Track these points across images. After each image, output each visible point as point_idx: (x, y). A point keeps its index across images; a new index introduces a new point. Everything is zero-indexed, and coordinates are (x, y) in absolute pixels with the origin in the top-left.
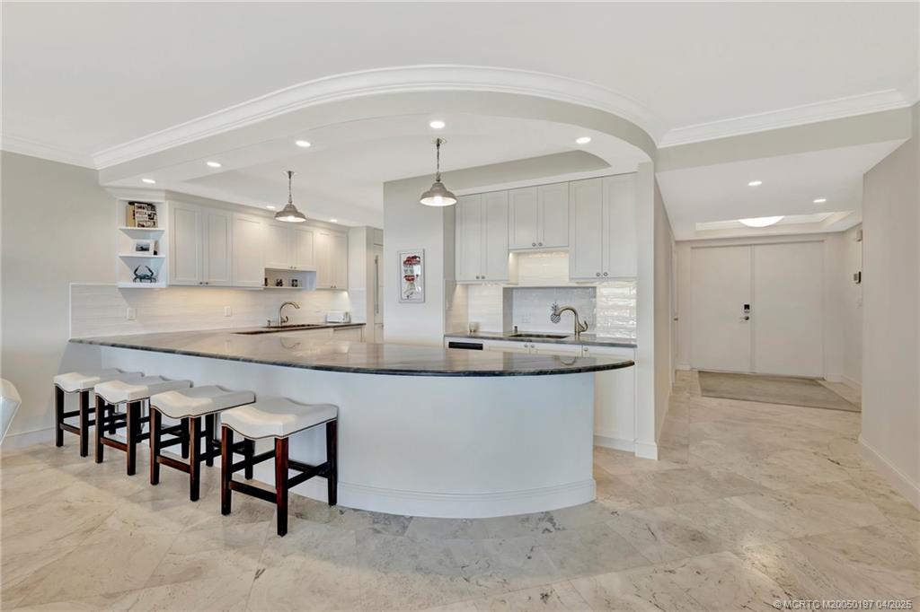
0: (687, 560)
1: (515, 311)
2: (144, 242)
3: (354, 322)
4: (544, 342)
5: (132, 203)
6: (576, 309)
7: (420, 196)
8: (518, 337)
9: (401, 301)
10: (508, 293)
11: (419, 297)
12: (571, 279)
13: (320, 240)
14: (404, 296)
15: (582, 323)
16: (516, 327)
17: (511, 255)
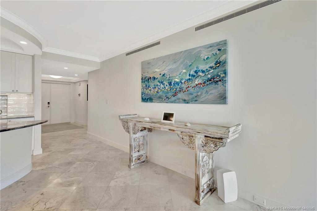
0: (71, 167)
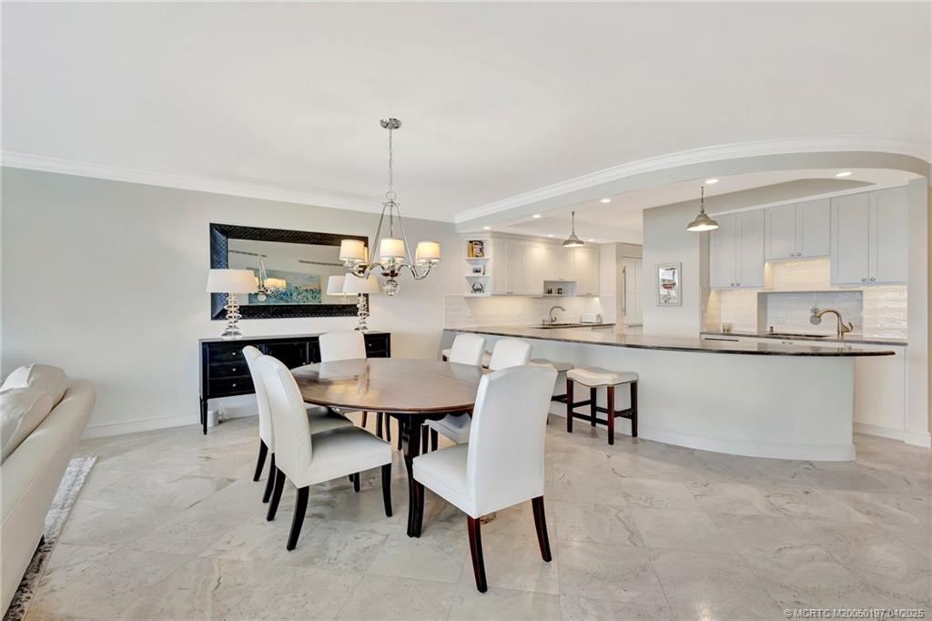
1: (770, 313)
2: (477, 267)
3: (604, 323)
4: (803, 339)
5: (471, 242)
6: (840, 312)
7: (687, 224)
8: (773, 336)
9: (660, 304)
10: (763, 298)
11: (676, 301)
12: (832, 284)
13: (579, 256)
14: (663, 301)
15: (846, 324)
16: (772, 328)
17: (767, 264)
